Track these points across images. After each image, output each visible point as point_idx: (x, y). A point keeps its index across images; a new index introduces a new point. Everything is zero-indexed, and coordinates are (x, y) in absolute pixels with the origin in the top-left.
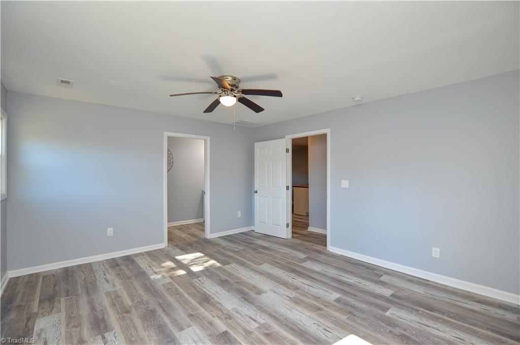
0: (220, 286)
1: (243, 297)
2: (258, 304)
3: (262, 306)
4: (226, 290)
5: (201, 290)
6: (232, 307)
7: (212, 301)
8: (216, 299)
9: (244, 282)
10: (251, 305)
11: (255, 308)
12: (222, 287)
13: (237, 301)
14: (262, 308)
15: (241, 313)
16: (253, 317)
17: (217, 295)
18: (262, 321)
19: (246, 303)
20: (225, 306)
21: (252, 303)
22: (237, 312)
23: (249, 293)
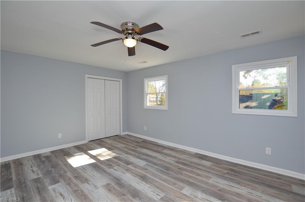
0: (138, 190)
1: (120, 181)
2: (111, 177)
3: (109, 176)
4: (133, 186)
5: (150, 184)
6: (126, 174)
7: (139, 177)
8: (137, 179)
9: (118, 196)
10: (115, 176)
11: (113, 175)
12: (135, 189)
13: (123, 178)
14: (109, 175)
15: (121, 172)
16: (115, 171)
17: (138, 182)
18: (111, 169)
19: (118, 177)
20: (130, 175)
21: (114, 177)
22: (123, 172)
23: (115, 185)
